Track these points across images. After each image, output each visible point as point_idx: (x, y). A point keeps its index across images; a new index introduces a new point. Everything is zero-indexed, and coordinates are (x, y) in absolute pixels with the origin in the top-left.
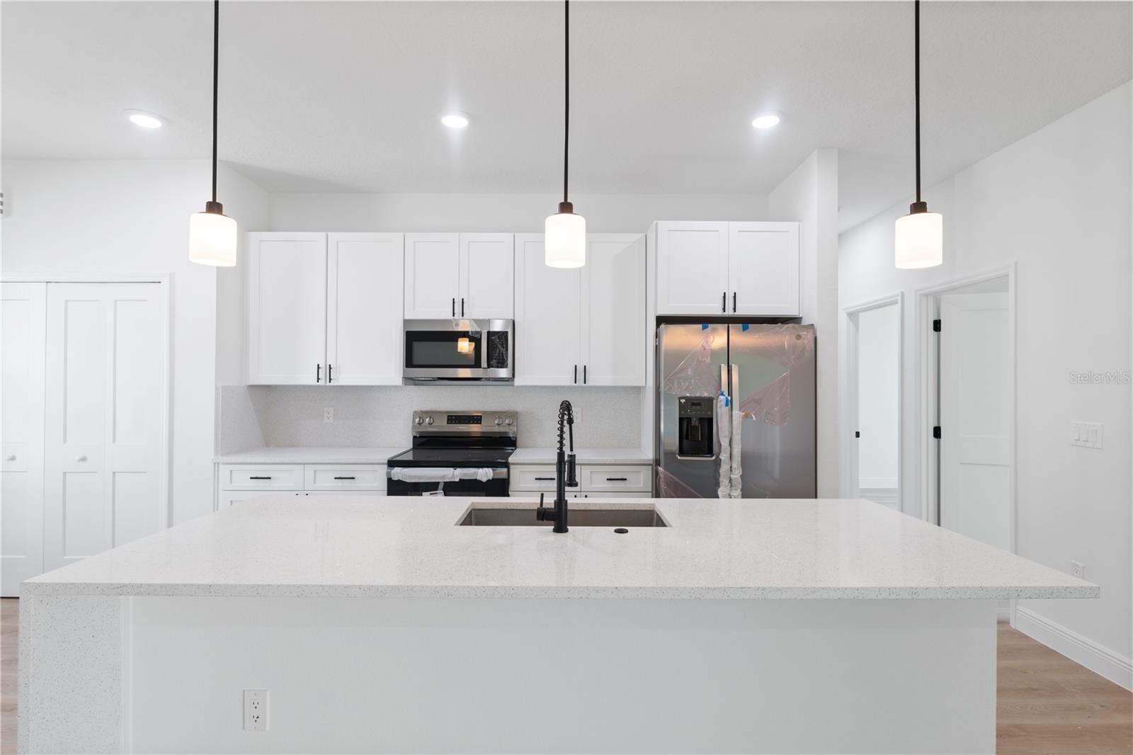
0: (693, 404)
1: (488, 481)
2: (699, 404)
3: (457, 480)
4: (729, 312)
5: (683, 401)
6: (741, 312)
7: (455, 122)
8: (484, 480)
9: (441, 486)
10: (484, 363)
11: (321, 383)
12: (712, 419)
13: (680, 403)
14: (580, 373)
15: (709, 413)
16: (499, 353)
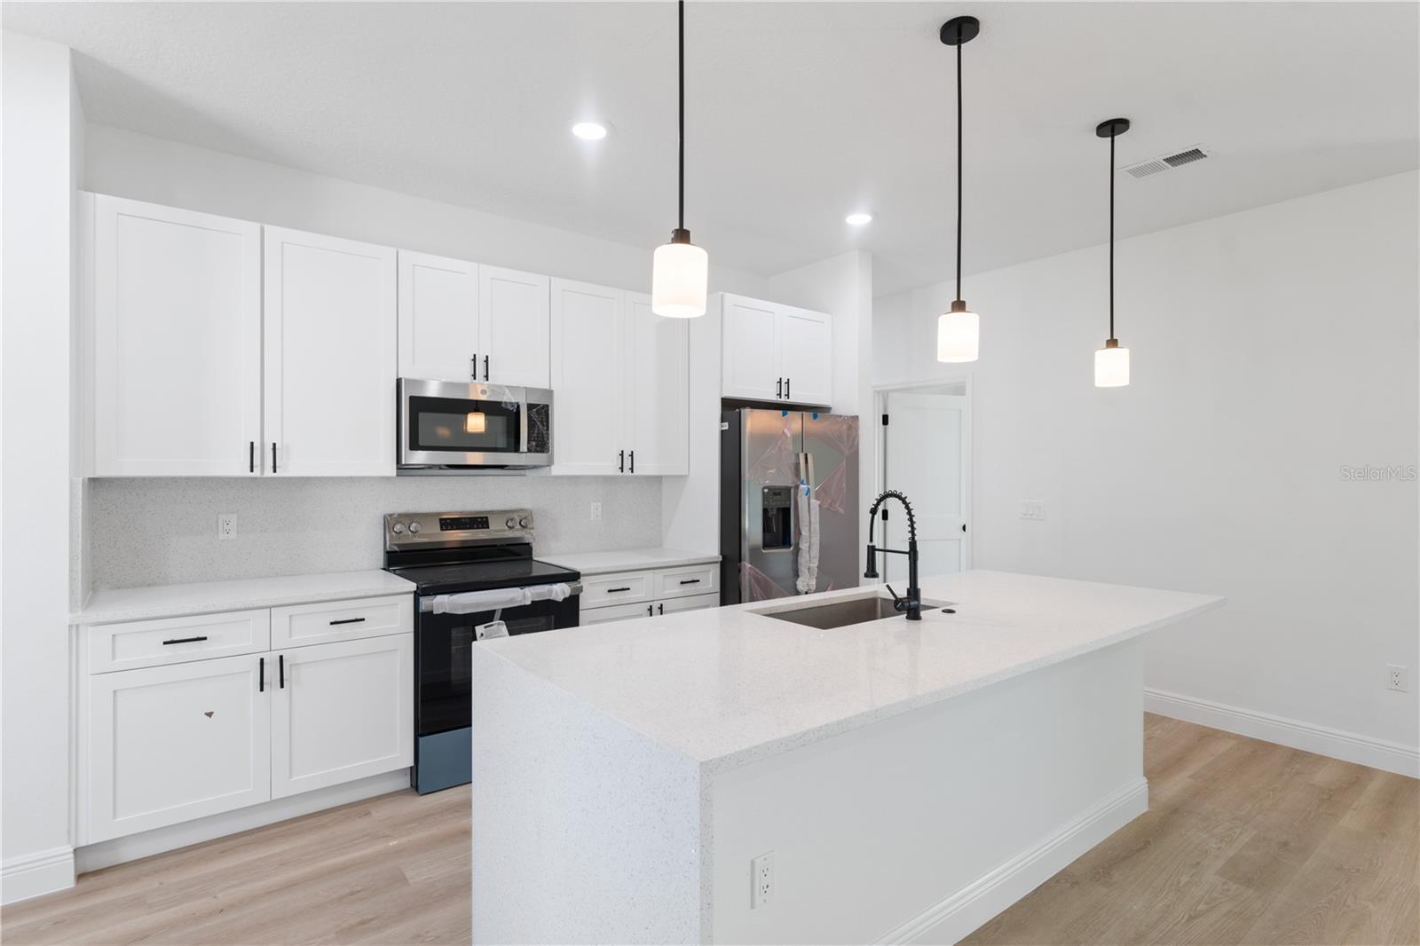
0: (775, 494)
1: (565, 599)
2: (779, 494)
3: (528, 603)
4: (783, 399)
5: (766, 491)
6: (793, 399)
7: (589, 132)
8: (560, 598)
9: (498, 615)
10: (524, 446)
11: (257, 473)
12: (789, 509)
13: (764, 493)
14: (627, 460)
15: (788, 503)
16: (538, 434)
